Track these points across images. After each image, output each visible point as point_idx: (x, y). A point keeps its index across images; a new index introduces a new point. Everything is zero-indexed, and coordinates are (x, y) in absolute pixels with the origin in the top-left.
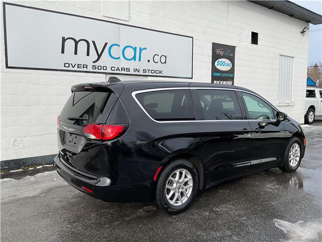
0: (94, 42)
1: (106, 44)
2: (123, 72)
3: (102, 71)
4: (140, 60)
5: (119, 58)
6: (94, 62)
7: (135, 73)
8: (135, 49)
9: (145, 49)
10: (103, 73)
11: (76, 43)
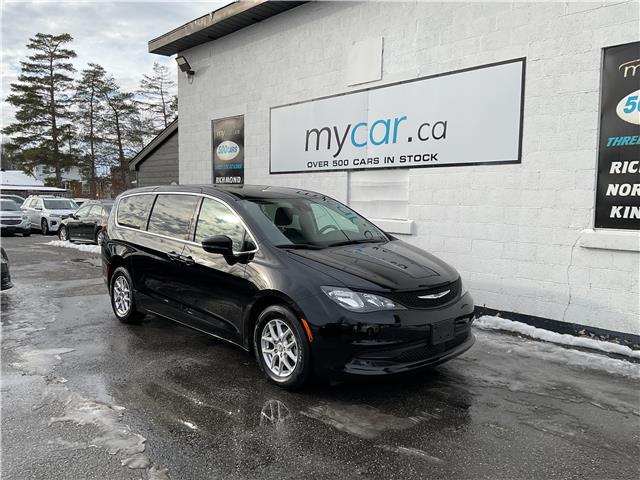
0: (335, 128)
1: (349, 126)
2: (370, 166)
3: (343, 167)
4: (394, 141)
5: (366, 144)
6: (335, 156)
7: (387, 165)
8: (388, 125)
9: (405, 118)
10: (345, 170)
11: (319, 134)
